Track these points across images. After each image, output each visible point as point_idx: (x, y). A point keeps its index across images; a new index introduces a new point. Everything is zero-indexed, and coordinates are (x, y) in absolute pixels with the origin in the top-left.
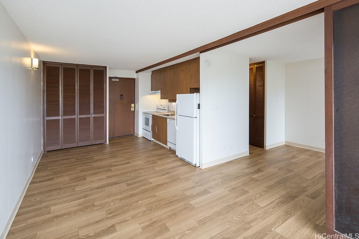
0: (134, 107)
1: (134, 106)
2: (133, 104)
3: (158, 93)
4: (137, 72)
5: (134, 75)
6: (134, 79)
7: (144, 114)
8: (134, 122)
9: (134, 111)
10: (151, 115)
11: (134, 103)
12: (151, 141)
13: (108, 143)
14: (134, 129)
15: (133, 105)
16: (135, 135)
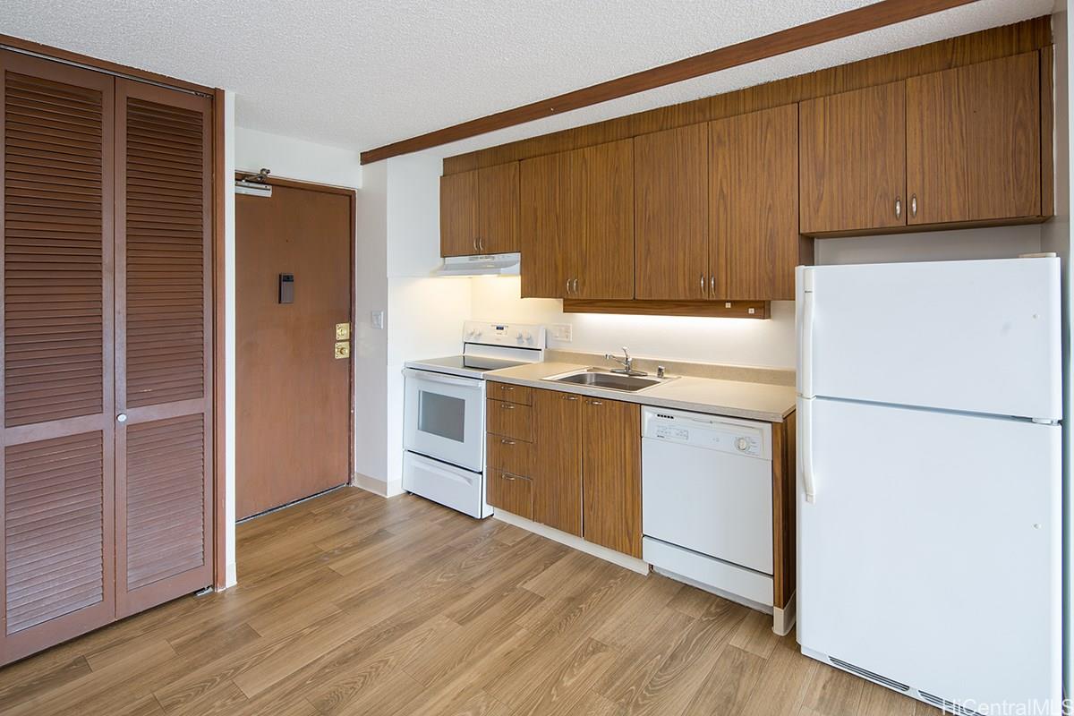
0: (351, 340)
1: (352, 335)
2: (346, 326)
3: (506, 265)
4: (367, 158)
5: (349, 175)
6: (348, 196)
7: (418, 377)
8: (350, 416)
9: (351, 359)
10: (483, 385)
11: (350, 318)
12: (482, 520)
13: (231, 580)
14: (350, 454)
15: (342, 331)
16: (355, 483)
